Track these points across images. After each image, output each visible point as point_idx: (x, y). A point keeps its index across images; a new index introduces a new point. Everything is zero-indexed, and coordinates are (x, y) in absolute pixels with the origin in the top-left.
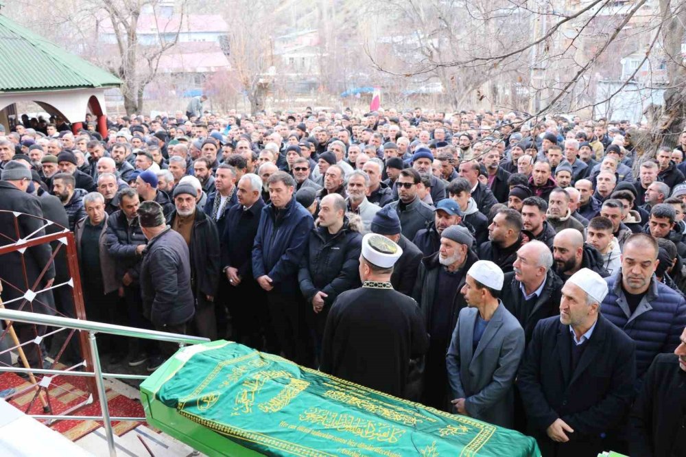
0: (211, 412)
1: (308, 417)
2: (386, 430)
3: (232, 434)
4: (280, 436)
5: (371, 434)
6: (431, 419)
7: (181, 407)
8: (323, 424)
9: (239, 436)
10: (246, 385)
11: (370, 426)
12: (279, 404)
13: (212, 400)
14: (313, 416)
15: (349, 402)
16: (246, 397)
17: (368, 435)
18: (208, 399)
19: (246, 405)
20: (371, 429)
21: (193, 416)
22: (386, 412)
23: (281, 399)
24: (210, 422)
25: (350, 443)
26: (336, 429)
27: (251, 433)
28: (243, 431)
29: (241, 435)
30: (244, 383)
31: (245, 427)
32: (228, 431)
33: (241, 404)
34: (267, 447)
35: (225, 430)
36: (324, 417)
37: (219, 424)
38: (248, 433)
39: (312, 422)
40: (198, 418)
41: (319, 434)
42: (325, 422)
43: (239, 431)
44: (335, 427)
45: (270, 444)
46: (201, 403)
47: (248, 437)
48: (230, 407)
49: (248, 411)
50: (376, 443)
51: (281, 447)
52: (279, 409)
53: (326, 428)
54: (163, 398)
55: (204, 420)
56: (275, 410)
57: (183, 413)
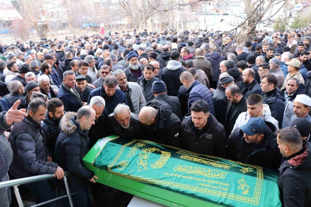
0: (126, 171)
1: (178, 169)
2: (218, 173)
3: (141, 180)
4: (166, 179)
5: (212, 175)
6: (234, 166)
7: (109, 169)
8: (186, 172)
9: (145, 181)
10: (140, 156)
11: (210, 172)
12: (161, 164)
13: (125, 164)
14: (180, 169)
15: (194, 160)
16: (142, 162)
17: (210, 176)
18: (123, 164)
19: (144, 165)
20: (211, 173)
21: (117, 174)
22: (213, 164)
23: (161, 161)
24: (127, 175)
25: (203, 180)
26: (194, 174)
27: (151, 179)
28: (147, 179)
29: (146, 181)
30: (139, 155)
31: (147, 176)
32: (139, 179)
33: (141, 165)
34: (162, 185)
35: (137, 179)
36: (186, 169)
37: (133, 177)
38: (150, 179)
39: (181, 172)
40: (121, 174)
41: (185, 177)
42: (187, 171)
43: (144, 179)
44: (193, 173)
45: (163, 184)
46: (120, 166)
47: (150, 181)
48: (135, 167)
49: (145, 169)
50: (215, 180)
51: (169, 185)
52: (162, 166)
53: (188, 174)
54: (98, 165)
55: (124, 175)
56: (160, 167)
57: (111, 172)
